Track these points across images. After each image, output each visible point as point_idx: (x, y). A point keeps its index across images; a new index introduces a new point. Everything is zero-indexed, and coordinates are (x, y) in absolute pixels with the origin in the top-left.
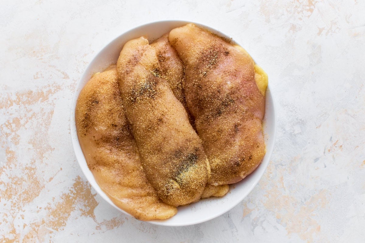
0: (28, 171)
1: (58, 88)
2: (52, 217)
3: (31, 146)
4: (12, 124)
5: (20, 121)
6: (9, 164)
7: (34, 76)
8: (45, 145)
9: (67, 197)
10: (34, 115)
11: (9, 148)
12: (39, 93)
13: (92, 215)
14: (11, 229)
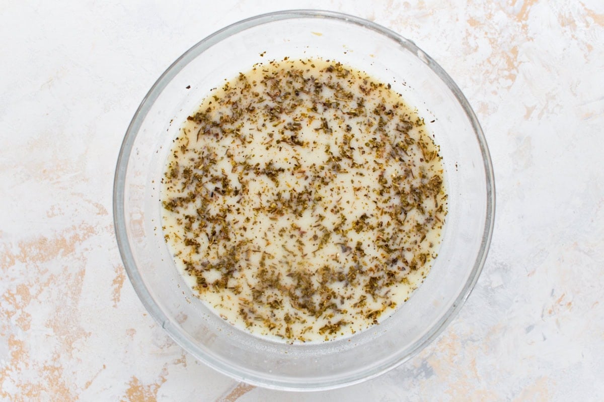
0: (48, 371)
1: (91, 231)
3: (50, 331)
4: (15, 296)
5: (30, 291)
6: (15, 363)
7: (48, 212)
8: (74, 329)
10: (52, 279)
11: (13, 336)
12: (57, 240)
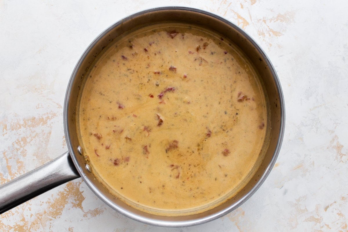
1: (54, 115)
2: (51, 208)
3: (35, 158)
4: (21, 142)
5: (27, 140)
7: (36, 106)
8: (45, 157)
9: (62, 194)
10: (37, 135)
11: (19, 159)
12: (40, 118)
13: (80, 207)
14: (22, 218)
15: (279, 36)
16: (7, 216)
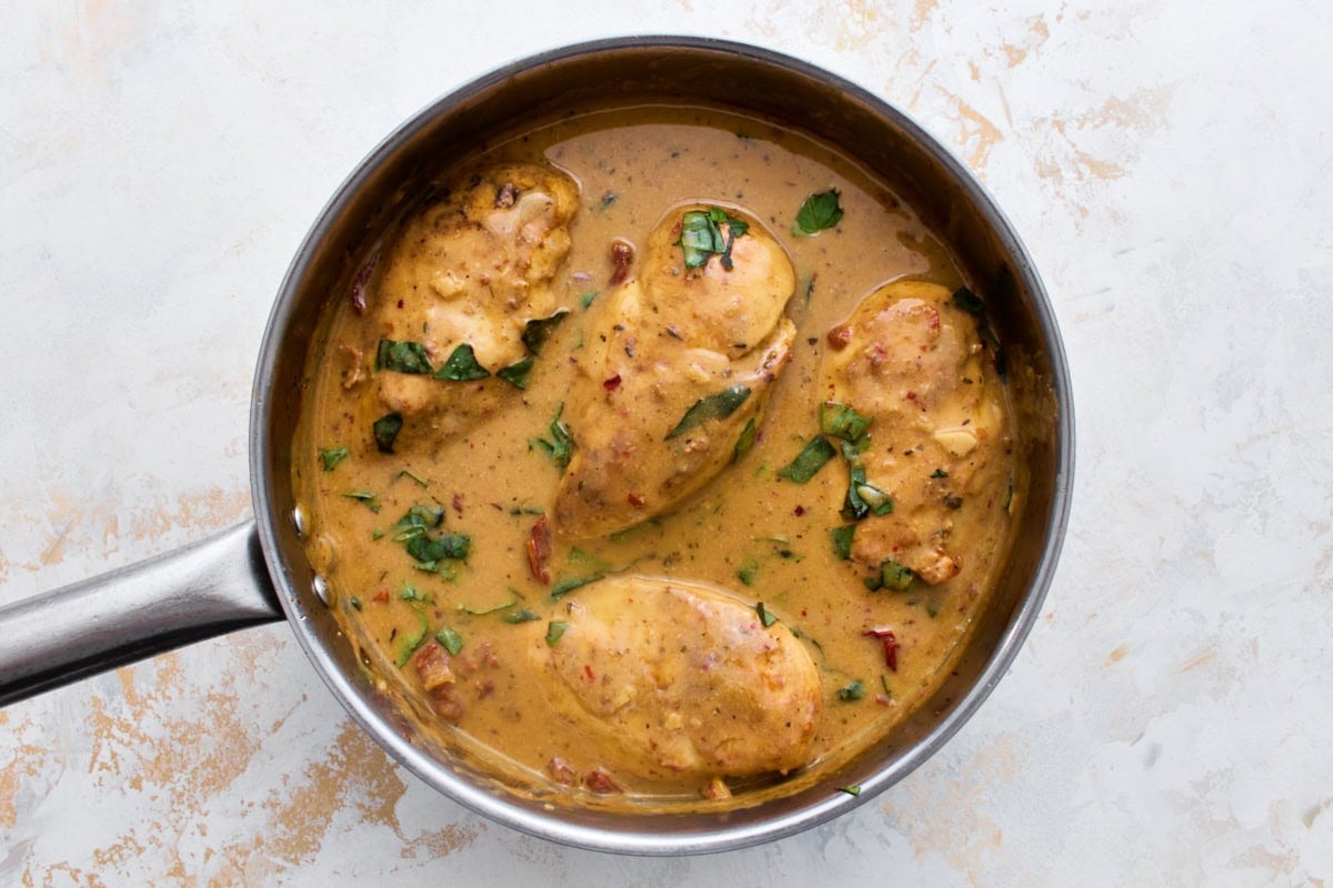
0: (215, 703)
2: (281, 827)
6: (163, 687)
8: (260, 635)
9: (322, 771)
13: (390, 819)
14: (172, 865)
15: (1114, 178)
16: (116, 857)
